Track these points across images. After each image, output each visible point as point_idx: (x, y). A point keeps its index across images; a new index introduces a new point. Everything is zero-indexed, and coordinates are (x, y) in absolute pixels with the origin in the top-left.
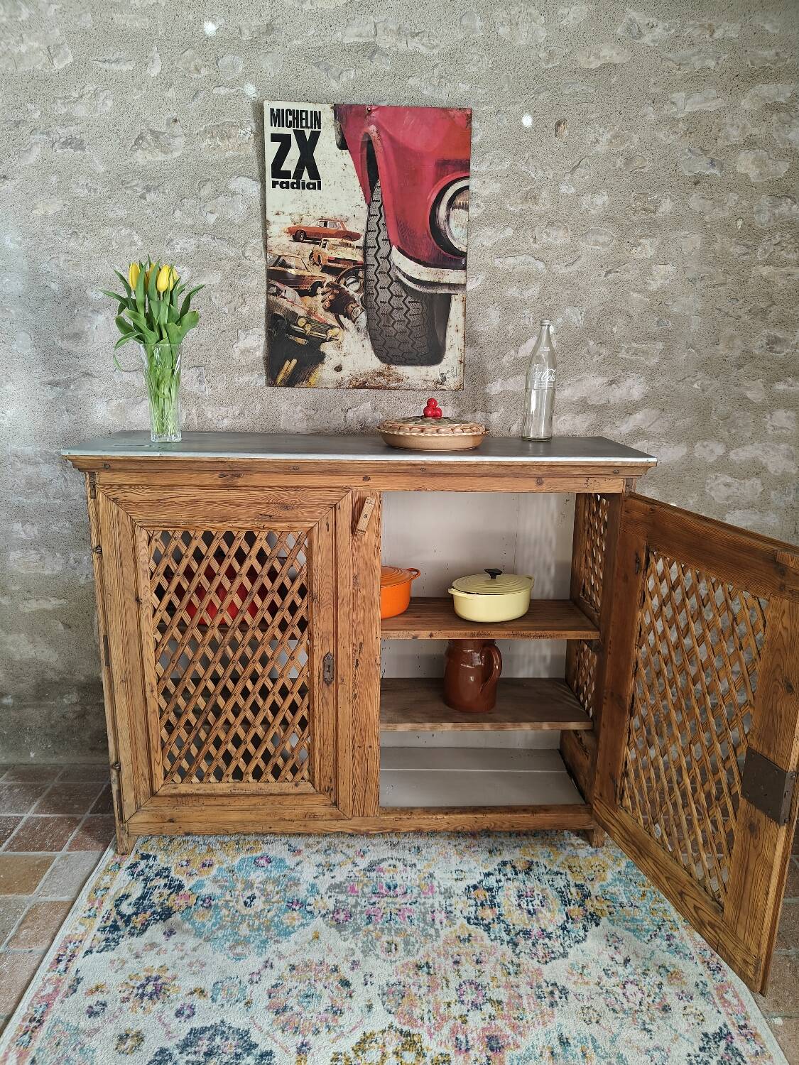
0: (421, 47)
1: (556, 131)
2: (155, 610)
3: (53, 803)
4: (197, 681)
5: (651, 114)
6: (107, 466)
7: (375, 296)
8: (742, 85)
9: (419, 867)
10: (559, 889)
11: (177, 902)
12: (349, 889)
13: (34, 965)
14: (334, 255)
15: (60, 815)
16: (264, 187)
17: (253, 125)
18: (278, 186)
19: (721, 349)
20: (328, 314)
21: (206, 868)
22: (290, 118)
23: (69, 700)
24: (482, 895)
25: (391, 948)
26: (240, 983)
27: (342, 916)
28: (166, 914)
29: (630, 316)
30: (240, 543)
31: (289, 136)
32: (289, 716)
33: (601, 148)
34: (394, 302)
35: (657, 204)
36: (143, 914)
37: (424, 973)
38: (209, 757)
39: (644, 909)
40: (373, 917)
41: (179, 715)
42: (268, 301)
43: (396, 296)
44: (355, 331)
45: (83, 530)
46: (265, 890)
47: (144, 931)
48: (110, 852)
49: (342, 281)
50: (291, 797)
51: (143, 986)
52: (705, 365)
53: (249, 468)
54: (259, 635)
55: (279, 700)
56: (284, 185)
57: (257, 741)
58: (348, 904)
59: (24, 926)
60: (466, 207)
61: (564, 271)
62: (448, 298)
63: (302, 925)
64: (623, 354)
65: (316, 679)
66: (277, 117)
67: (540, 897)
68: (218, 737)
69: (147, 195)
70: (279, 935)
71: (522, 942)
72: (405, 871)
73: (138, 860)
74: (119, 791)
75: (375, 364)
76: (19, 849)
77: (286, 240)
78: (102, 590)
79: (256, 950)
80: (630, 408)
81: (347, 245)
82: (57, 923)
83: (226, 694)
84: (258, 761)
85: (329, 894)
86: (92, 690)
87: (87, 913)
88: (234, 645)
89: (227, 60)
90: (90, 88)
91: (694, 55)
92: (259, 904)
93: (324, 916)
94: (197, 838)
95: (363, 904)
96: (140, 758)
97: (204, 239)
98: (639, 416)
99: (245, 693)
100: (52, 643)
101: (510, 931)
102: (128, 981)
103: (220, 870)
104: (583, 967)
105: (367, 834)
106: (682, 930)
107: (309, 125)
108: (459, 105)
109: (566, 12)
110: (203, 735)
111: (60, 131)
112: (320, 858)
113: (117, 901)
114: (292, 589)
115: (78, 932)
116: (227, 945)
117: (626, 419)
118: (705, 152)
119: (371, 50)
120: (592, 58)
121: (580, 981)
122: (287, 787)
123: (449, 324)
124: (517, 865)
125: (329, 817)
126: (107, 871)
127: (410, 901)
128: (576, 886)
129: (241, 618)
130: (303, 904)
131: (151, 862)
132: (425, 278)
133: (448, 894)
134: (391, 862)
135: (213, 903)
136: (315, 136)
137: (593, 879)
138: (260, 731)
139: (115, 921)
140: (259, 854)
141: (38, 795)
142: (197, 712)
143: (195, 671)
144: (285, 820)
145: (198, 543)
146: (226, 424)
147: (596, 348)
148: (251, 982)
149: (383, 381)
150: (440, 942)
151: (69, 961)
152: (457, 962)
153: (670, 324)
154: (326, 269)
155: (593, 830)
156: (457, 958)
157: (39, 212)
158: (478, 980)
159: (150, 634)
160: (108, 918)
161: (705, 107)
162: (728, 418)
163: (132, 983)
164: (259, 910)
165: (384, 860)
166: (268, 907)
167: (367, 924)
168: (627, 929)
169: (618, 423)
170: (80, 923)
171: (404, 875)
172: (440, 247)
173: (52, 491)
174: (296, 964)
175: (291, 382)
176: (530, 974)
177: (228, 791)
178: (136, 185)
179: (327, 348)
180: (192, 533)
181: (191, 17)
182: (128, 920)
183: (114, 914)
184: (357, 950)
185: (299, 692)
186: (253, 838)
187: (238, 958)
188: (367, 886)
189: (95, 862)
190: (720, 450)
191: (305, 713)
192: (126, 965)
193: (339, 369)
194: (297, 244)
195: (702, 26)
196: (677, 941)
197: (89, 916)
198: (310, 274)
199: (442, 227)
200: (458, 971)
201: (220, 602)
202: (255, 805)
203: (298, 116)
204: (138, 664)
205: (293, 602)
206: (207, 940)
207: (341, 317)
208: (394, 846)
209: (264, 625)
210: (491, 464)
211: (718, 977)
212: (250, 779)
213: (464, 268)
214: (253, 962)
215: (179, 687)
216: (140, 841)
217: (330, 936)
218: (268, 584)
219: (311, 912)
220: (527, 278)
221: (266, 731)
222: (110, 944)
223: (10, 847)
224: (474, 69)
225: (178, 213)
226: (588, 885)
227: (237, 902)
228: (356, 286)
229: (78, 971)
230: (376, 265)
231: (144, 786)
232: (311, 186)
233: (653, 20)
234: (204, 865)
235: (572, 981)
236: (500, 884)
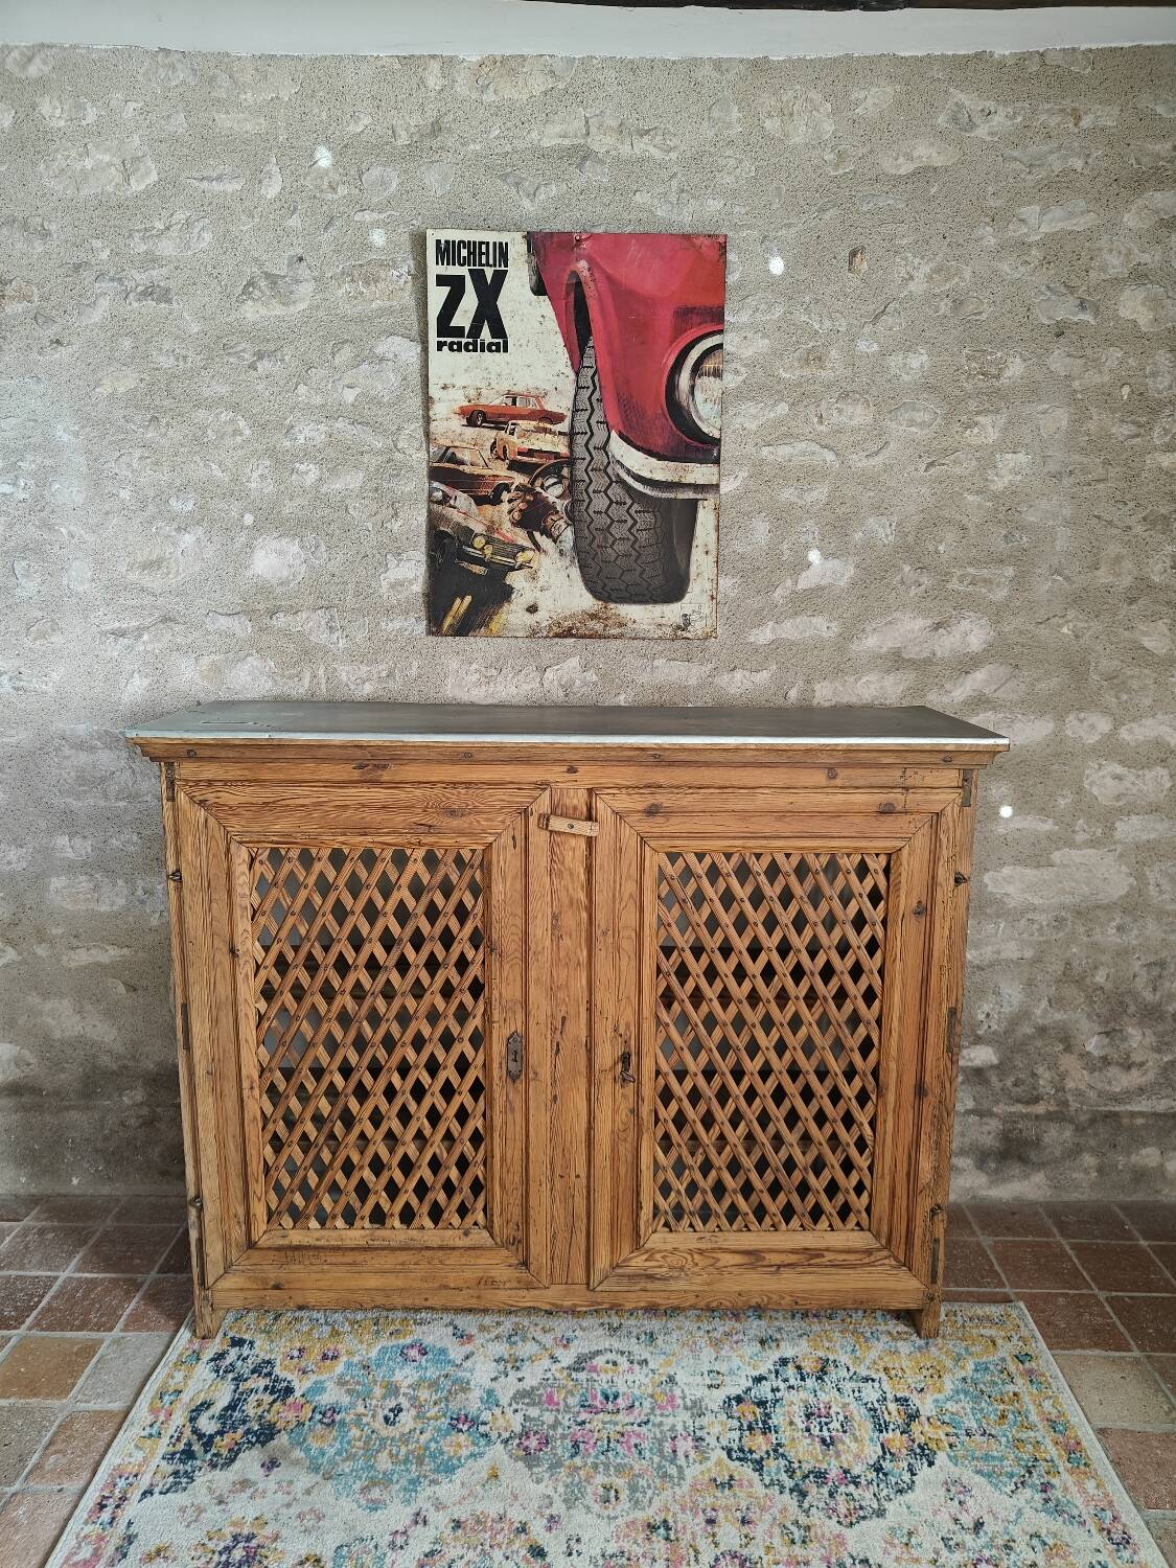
0: (652, 150)
1: (851, 263)
2: (258, 967)
3: (102, 1258)
4: (318, 1072)
5: (989, 237)
6: (192, 753)
7: (585, 504)
8: (1124, 193)
9: (652, 1365)
10: (869, 1405)
11: (282, 1415)
12: (544, 1398)
13: (65, 1512)
14: (527, 446)
15: (113, 1275)
16: (425, 350)
17: (411, 263)
18: (445, 348)
19: (1103, 576)
20: (518, 530)
21: (328, 1361)
22: (464, 253)
23: (131, 1098)
24: (751, 1413)
25: (608, 1495)
26: (376, 1547)
27: (533, 1443)
28: (267, 1434)
29: (964, 528)
30: (385, 866)
31: (462, 278)
32: (455, 1127)
33: (917, 287)
34: (615, 511)
35: (1002, 366)
36: (231, 1434)
37: (660, 1538)
38: (335, 1189)
39: (1004, 1440)
40: (581, 1445)
41: (290, 1123)
42: (430, 511)
43: (617, 503)
44: (557, 555)
45: (157, 846)
46: (416, 1398)
47: (232, 1460)
48: (184, 1335)
49: (539, 482)
50: (455, 1253)
51: (228, 1549)
52: (1077, 600)
53: (398, 755)
54: (411, 1004)
55: (441, 1104)
56: (455, 347)
57: (407, 1166)
58: (543, 1423)
59: (53, 1448)
60: (717, 374)
61: (865, 463)
62: (693, 505)
63: (472, 1455)
64: (954, 584)
65: (496, 1073)
66: (446, 252)
67: (841, 1418)
68: (348, 1158)
69: (259, 365)
70: (437, 1471)
71: (813, 1489)
72: (631, 1370)
73: (225, 1348)
74: (200, 1241)
75: (586, 601)
76: (50, 1328)
77: (457, 423)
78: (182, 934)
79: (401, 1495)
80: (967, 664)
81: (545, 430)
82: (102, 1444)
83: (362, 1093)
84: (408, 1196)
85: (514, 1406)
86: (165, 1083)
87: (148, 1430)
88: (375, 1019)
89: (376, 172)
90: (180, 216)
91: (1051, 152)
92: (407, 1420)
93: (506, 1442)
94: (315, 1315)
95: (567, 1424)
96: (232, 1191)
97: (339, 424)
98: (980, 676)
99: (390, 1093)
100: (109, 1014)
101: (794, 1472)
102: (206, 1541)
103: (349, 1365)
104: (910, 1534)
105: (573, 1312)
106: (1065, 1476)
107: (491, 262)
108: (709, 230)
109: (862, 96)
110: (326, 1156)
111: (137, 277)
112: (501, 1349)
113: (193, 1411)
114: (460, 937)
115: (132, 1460)
116: (358, 1485)
117: (961, 680)
118: (1072, 289)
119: (581, 156)
120: (901, 160)
121: (905, 1556)
122: (451, 1237)
123: (694, 544)
124: (803, 1364)
125: (515, 1284)
126: (180, 1363)
127: (639, 1421)
128: (897, 1400)
129: (384, 979)
130: (474, 1422)
131: (246, 1351)
132: (659, 476)
133: (697, 1409)
134: (610, 1356)
135: (338, 1418)
136: (500, 277)
137: (922, 1390)
138: (412, 1150)
139: (189, 1444)
140: (408, 1340)
141: (82, 1243)
142: (318, 1119)
143: (316, 1059)
144: (446, 1287)
145: (323, 866)
146: (368, 689)
147: (914, 576)
148: (392, 1545)
149: (598, 626)
150: (686, 1488)
151: (118, 1506)
152: (711, 1522)
153: (1025, 539)
154: (514, 466)
155: (920, 1311)
156: (710, 1514)
157: (105, 389)
158: (745, 1552)
159: (251, 1003)
160: (178, 1439)
161: (1069, 225)
162: (1114, 677)
163: (211, 1545)
164: (407, 1430)
165: (598, 1353)
166: (421, 1426)
167: (572, 1456)
168: (979, 1472)
169: (948, 686)
170: (136, 1446)
171: (630, 1378)
172: (683, 432)
173: (113, 788)
174: (463, 1519)
175: (463, 629)
176: (826, 1543)
177: (363, 1243)
178: (243, 351)
179: (515, 579)
180: (314, 852)
181: (324, 116)
182: (208, 1442)
183: (188, 1432)
184: (556, 1497)
185: (471, 1091)
186: (400, 1314)
187: (375, 1506)
188: (573, 1395)
189: (161, 1349)
190: (1104, 725)
191: (479, 1124)
192: (203, 1515)
193: (532, 609)
194: (471, 429)
195: (1063, 110)
196: (1057, 1494)
197: (151, 1435)
198: (491, 472)
199: (685, 404)
200: (714, 1535)
201: (354, 954)
202: (403, 1264)
203: (475, 249)
204: (231, 1048)
205: (462, 955)
206: (327, 1477)
207: (537, 535)
208: (614, 1330)
209: (418, 991)
210: (758, 749)
211: (1126, 1554)
212: (397, 1223)
213: (717, 461)
214: (397, 1514)
215: (292, 1082)
216: (230, 1318)
217: (515, 1474)
218: (425, 928)
219: (485, 1435)
220: (809, 475)
221: (421, 1150)
222: (180, 1480)
223: (37, 1324)
224: (729, 179)
225: (302, 389)
226: (915, 1399)
227: (373, 1416)
228: (558, 490)
229: (130, 1524)
230: (588, 458)
231: (238, 1233)
232: (494, 348)
233: (990, 105)
234: (325, 1357)
235: (893, 1557)
236: (778, 1395)
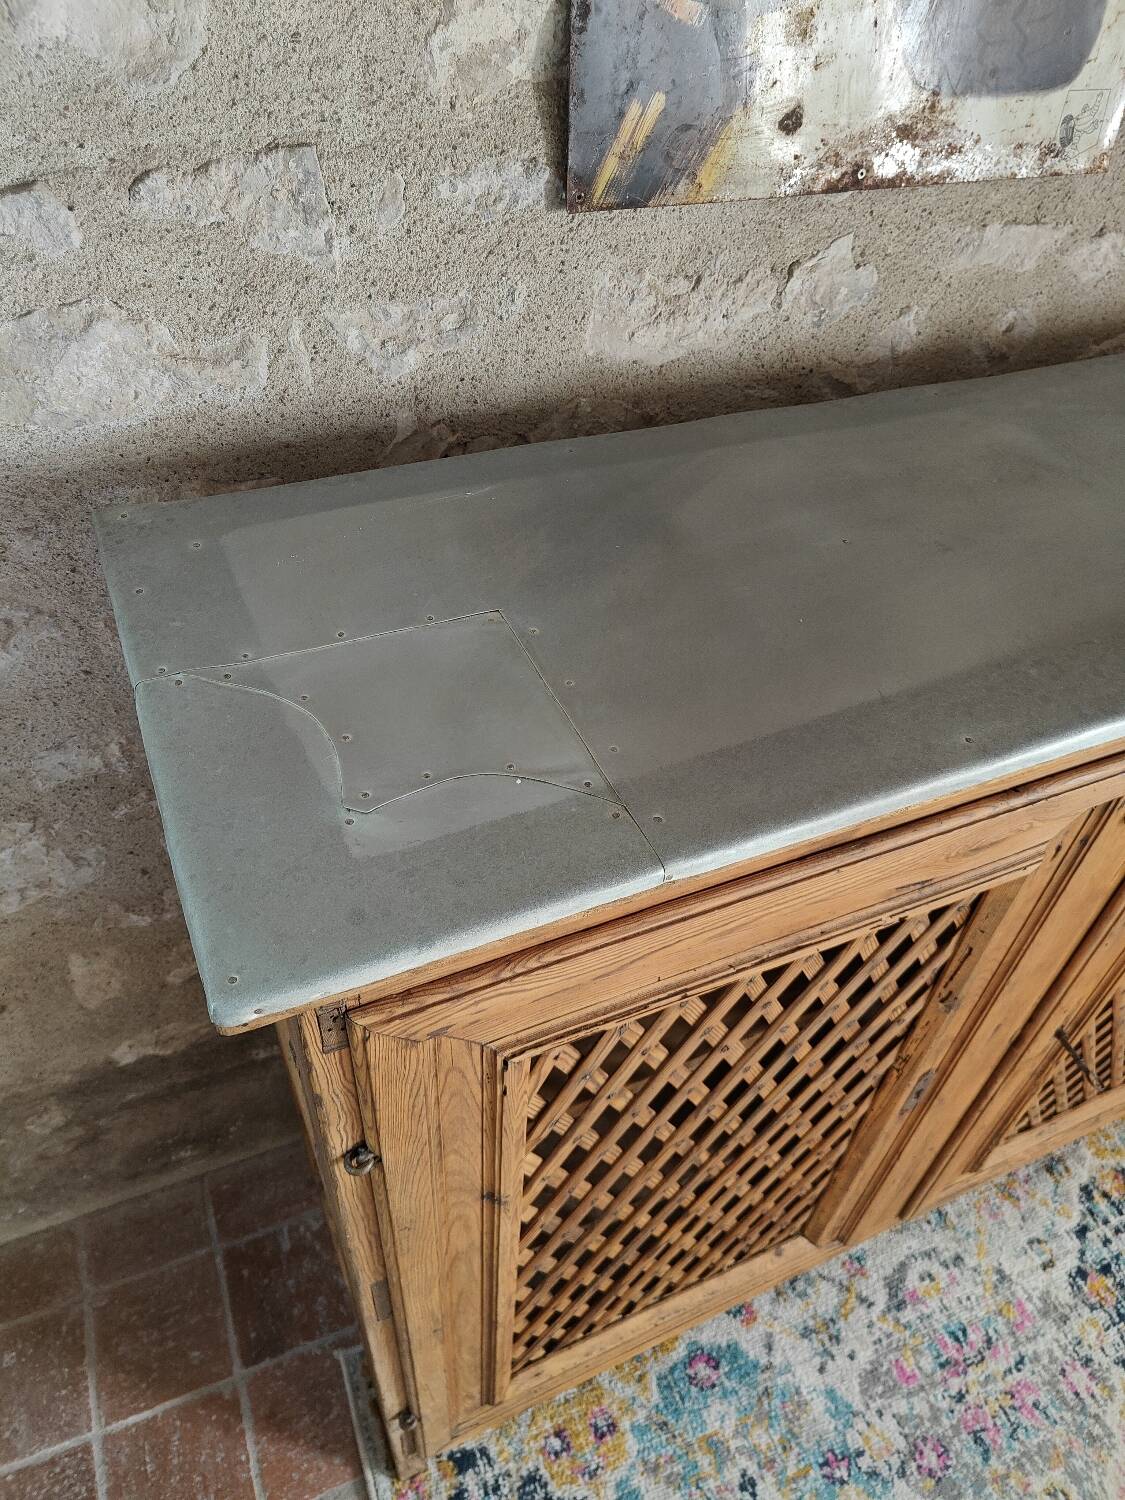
3: (132, 1369)
4: (614, 1230)
9: (970, 1262)
12: (895, 1375)
15: (178, 1401)
21: (608, 1438)
24: (1105, 1290)
27: (931, 1459)
40: (983, 1435)
41: (560, 1290)
46: (756, 1450)
48: (380, 1484)
58: (921, 1419)
72: (953, 1281)
73: (455, 1481)
83: (676, 1216)
84: (712, 1260)
85: (873, 1405)
93: (902, 1473)
95: (945, 1405)
103: (638, 1432)
112: (796, 1312)
114: (894, 1003)
124: (1107, 1189)
127: (1013, 1363)
130: (847, 1458)
131: (486, 1472)
133: (1055, 1312)
134: (919, 1267)
140: (680, 1352)
142: (603, 1266)
143: (614, 1219)
165: (903, 1267)
167: (986, 1460)
171: (958, 1292)
175: (640, 188)
188: (921, 1353)
201: (709, 1094)
209: (800, 1087)
215: (569, 1257)
219: (873, 1474)
234: (599, 1433)
236: (1114, 1247)
